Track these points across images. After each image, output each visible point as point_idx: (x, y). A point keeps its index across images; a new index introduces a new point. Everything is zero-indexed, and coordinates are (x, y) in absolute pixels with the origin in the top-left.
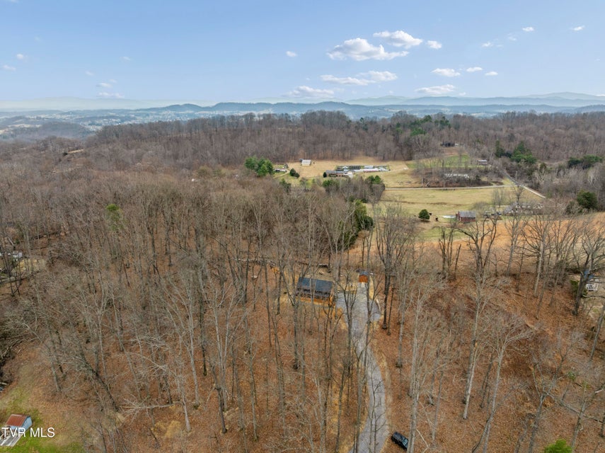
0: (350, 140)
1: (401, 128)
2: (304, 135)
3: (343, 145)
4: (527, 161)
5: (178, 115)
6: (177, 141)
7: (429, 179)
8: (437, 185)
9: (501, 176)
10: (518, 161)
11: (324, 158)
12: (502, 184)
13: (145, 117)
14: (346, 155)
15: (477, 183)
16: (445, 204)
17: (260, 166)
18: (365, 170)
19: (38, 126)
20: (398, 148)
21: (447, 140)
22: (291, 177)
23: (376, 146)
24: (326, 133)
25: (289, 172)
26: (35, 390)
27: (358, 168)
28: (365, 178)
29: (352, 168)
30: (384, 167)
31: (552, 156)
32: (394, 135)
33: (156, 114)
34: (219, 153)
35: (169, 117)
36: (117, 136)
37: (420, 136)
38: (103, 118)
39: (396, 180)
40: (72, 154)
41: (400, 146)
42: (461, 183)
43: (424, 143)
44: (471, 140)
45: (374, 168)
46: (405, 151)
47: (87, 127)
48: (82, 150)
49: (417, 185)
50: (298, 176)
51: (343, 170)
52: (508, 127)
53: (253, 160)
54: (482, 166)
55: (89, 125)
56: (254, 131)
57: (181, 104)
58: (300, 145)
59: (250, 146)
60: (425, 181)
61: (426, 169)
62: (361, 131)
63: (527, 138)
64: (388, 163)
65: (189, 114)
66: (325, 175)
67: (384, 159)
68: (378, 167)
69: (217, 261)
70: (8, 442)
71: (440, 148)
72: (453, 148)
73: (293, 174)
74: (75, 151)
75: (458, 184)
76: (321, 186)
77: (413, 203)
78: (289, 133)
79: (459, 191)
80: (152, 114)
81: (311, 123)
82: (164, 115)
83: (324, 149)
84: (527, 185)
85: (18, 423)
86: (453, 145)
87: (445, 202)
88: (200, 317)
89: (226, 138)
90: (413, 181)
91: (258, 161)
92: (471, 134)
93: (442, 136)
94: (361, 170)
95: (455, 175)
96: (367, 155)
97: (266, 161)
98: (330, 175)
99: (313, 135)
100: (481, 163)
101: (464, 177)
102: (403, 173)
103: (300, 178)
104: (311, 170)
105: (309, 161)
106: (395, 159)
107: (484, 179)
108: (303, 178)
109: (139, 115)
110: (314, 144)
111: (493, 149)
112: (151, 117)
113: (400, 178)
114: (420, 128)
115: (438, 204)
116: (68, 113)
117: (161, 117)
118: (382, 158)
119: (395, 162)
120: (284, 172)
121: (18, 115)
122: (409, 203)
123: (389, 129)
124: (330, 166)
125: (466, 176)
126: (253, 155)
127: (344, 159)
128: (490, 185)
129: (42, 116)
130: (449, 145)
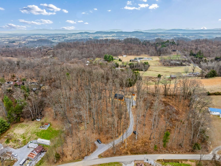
0: (140, 48)
1: (158, 45)
2: (125, 46)
3: (137, 50)
4: (200, 58)
5: (82, 36)
6: (83, 48)
7: (165, 63)
8: (167, 65)
9: (190, 63)
10: (197, 58)
11: (131, 55)
12: (190, 65)
13: (71, 37)
14: (138, 54)
15: (181, 65)
16: (169, 72)
17: (109, 57)
18: (144, 59)
19: (36, 40)
20: (156, 52)
21: (173, 49)
22: (119, 61)
23: (149, 51)
24: (132, 46)
25: (118, 59)
26: (50, 118)
27: (142, 58)
28: (143, 63)
29: (140, 58)
30: (151, 58)
31: (211, 56)
32: (155, 47)
33: (74, 36)
34: (96, 52)
35: (79, 37)
36: (63, 46)
37: (164, 48)
38: (57, 37)
39: (154, 63)
40: (49, 52)
41: (157, 51)
42: (176, 65)
43: (165, 50)
44: (182, 49)
45: (147, 58)
46: (159, 53)
47: (52, 40)
48: (52, 50)
49: (161, 65)
50: (121, 61)
51: (137, 59)
52: (196, 45)
53: (107, 55)
54: (184, 59)
55: (52, 39)
56: (108, 45)
57: (83, 32)
58: (123, 50)
59: (106, 50)
60: (163, 64)
61: (165, 60)
62: (144, 46)
63: (202, 49)
64: (153, 57)
65: (86, 36)
66: (130, 61)
67: (151, 56)
68: (149, 58)
69: (94, 88)
70: (45, 129)
71: (171, 52)
72: (176, 52)
73: (120, 60)
74: (50, 51)
75: (175, 65)
76: (128, 65)
77: (158, 71)
78: (119, 46)
79: (175, 68)
80: (73, 36)
81: (127, 42)
82: (77, 36)
83: (131, 52)
84: (198, 66)
85: (47, 125)
86: (176, 51)
87: (169, 71)
88: (90, 102)
89: (98, 47)
90: (160, 64)
91: (108, 56)
92: (182, 47)
93: (172, 48)
94: (143, 59)
95: (174, 62)
96: (145, 54)
97: (111, 56)
98: (132, 61)
99: (127, 47)
100: (184, 58)
101: (177, 63)
102: (157, 61)
103: (122, 62)
104: (126, 59)
105: (126, 56)
106: (155, 55)
107: (184, 64)
108: (123, 62)
109: (69, 36)
110: (128, 50)
111: (189, 53)
112: (73, 37)
113: (155, 63)
114: (165, 45)
115: (166, 72)
116: (45, 35)
117: (76, 37)
118: (151, 55)
119: (155, 57)
120: (117, 60)
121: (28, 36)
122: (157, 71)
123: (154, 45)
124: (132, 58)
125: (178, 62)
126: (107, 53)
127: (138, 55)
128: (186, 66)
129: (36, 36)
130: (174, 51)
